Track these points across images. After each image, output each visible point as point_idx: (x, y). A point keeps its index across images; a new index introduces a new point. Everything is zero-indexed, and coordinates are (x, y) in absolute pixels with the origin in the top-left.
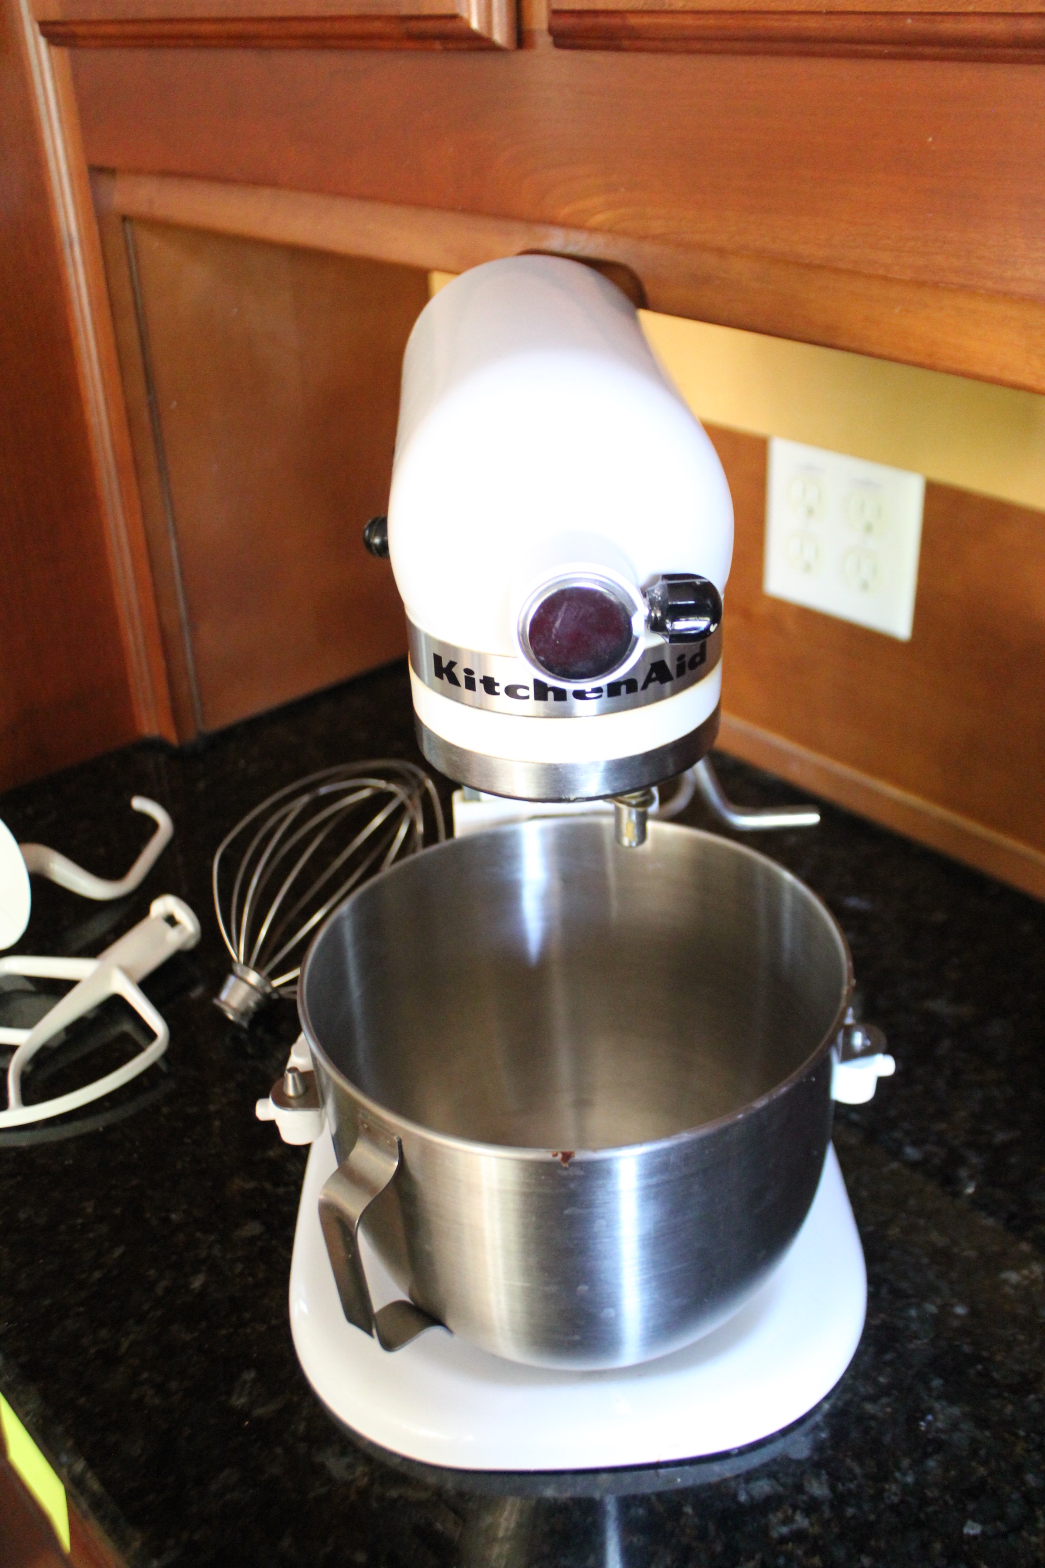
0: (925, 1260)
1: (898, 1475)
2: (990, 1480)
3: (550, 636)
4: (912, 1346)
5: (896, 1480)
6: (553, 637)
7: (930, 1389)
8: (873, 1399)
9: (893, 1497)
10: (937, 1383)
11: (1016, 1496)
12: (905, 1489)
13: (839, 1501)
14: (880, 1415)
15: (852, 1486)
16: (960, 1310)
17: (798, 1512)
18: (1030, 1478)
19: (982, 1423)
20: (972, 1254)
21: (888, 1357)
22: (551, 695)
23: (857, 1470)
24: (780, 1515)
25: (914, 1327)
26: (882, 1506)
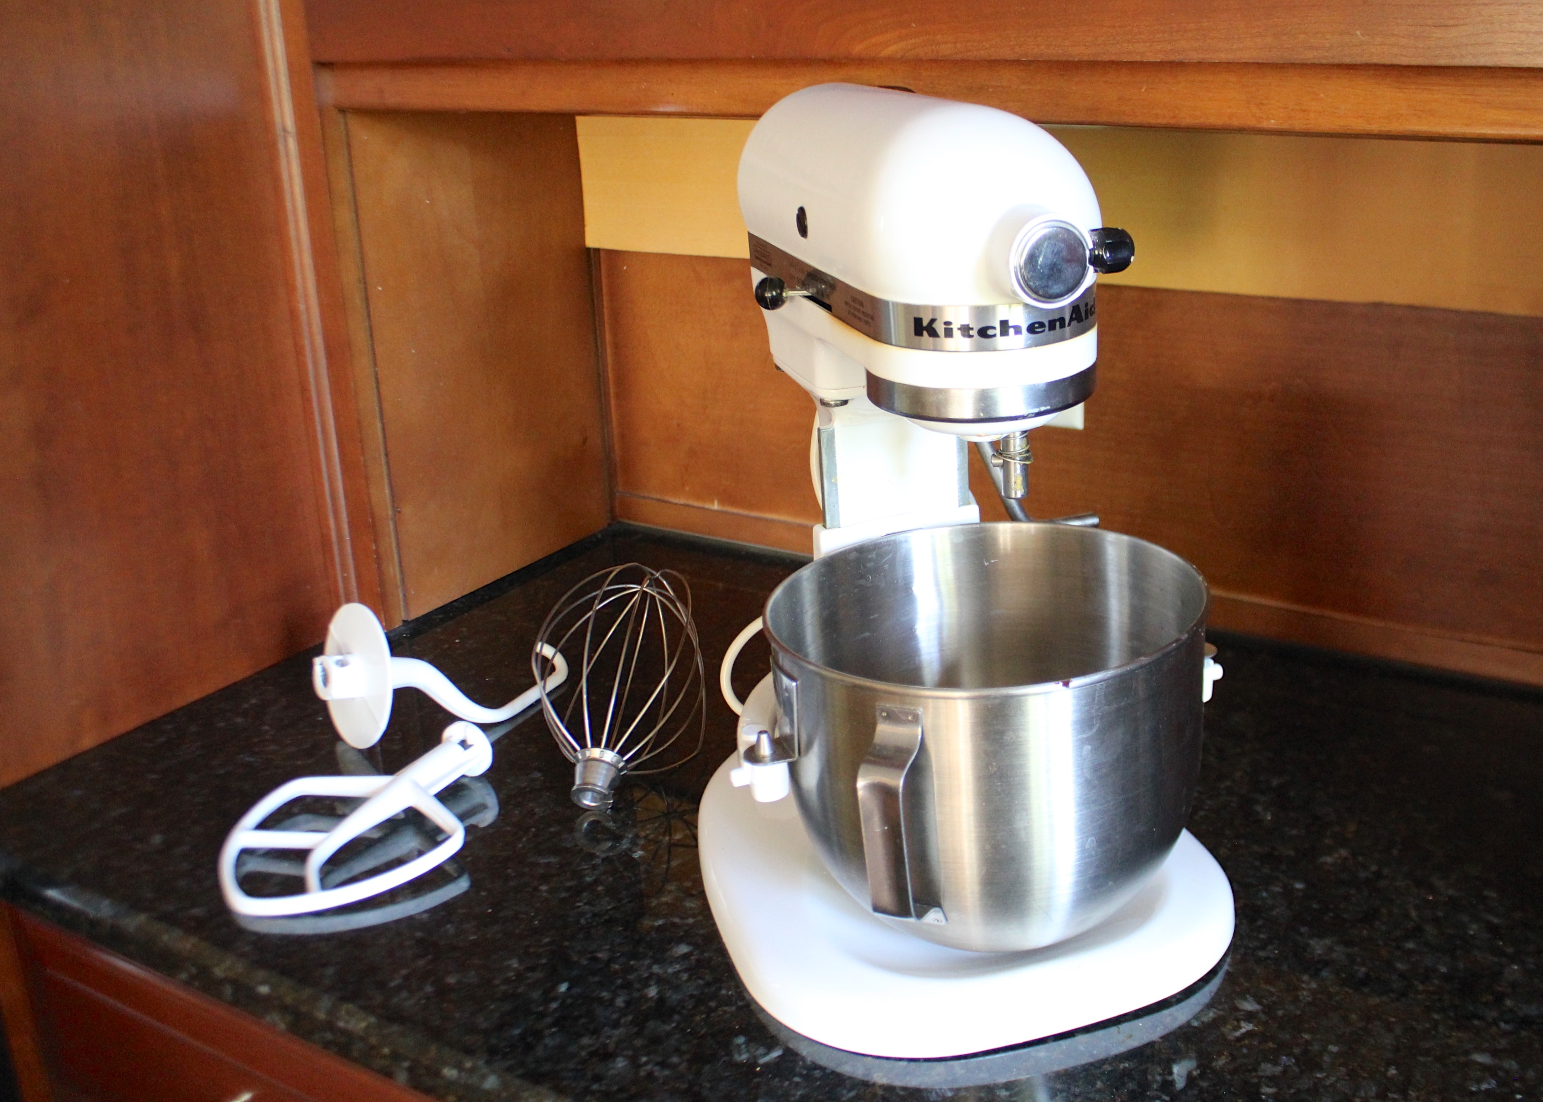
0: (1257, 863)
1: (1304, 985)
2: (1372, 973)
3: (1037, 266)
4: (1274, 913)
5: (1303, 989)
6: (1039, 268)
7: (1301, 934)
8: (1263, 947)
9: (1307, 999)
10: (1303, 930)
11: (1394, 977)
12: (1314, 993)
13: (1269, 1010)
14: (1272, 956)
15: (1274, 999)
16: (1299, 886)
17: (1242, 1022)
18: (1400, 966)
19: (1347, 943)
20: (1292, 853)
21: (1260, 923)
22: (1011, 331)
23: (1272, 989)
24: (1229, 1027)
25: (1270, 902)
26: (1302, 1004)
